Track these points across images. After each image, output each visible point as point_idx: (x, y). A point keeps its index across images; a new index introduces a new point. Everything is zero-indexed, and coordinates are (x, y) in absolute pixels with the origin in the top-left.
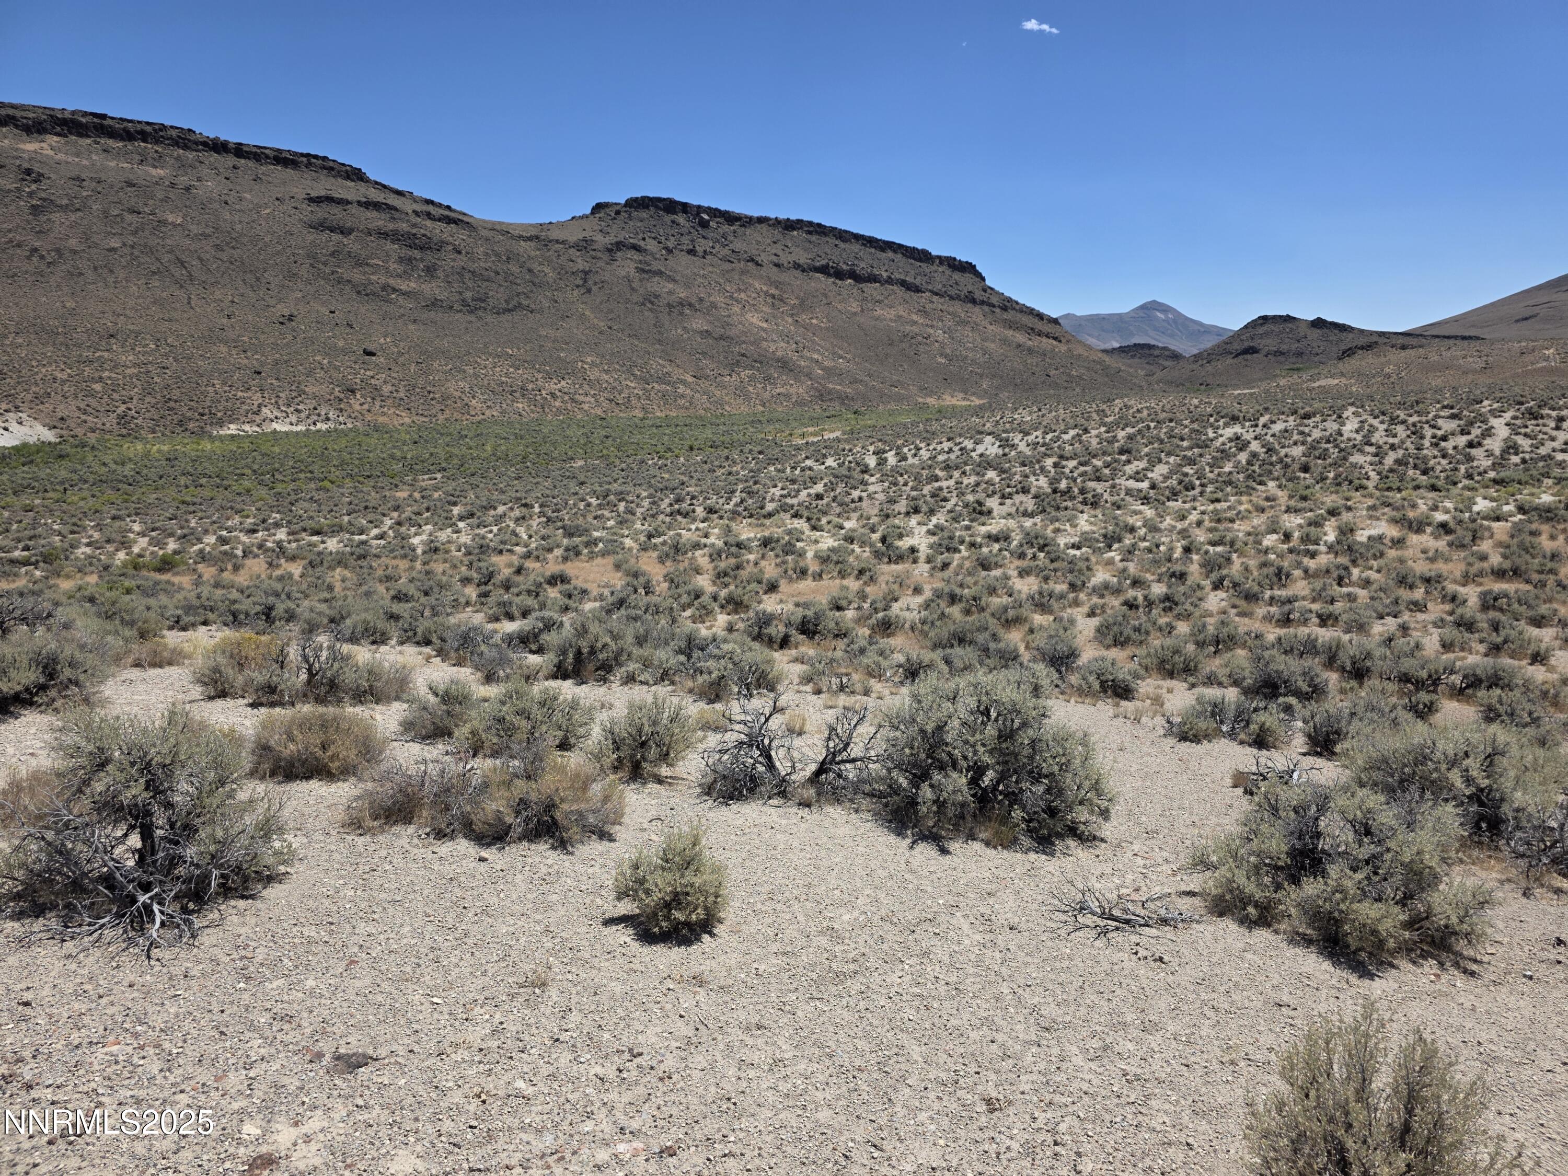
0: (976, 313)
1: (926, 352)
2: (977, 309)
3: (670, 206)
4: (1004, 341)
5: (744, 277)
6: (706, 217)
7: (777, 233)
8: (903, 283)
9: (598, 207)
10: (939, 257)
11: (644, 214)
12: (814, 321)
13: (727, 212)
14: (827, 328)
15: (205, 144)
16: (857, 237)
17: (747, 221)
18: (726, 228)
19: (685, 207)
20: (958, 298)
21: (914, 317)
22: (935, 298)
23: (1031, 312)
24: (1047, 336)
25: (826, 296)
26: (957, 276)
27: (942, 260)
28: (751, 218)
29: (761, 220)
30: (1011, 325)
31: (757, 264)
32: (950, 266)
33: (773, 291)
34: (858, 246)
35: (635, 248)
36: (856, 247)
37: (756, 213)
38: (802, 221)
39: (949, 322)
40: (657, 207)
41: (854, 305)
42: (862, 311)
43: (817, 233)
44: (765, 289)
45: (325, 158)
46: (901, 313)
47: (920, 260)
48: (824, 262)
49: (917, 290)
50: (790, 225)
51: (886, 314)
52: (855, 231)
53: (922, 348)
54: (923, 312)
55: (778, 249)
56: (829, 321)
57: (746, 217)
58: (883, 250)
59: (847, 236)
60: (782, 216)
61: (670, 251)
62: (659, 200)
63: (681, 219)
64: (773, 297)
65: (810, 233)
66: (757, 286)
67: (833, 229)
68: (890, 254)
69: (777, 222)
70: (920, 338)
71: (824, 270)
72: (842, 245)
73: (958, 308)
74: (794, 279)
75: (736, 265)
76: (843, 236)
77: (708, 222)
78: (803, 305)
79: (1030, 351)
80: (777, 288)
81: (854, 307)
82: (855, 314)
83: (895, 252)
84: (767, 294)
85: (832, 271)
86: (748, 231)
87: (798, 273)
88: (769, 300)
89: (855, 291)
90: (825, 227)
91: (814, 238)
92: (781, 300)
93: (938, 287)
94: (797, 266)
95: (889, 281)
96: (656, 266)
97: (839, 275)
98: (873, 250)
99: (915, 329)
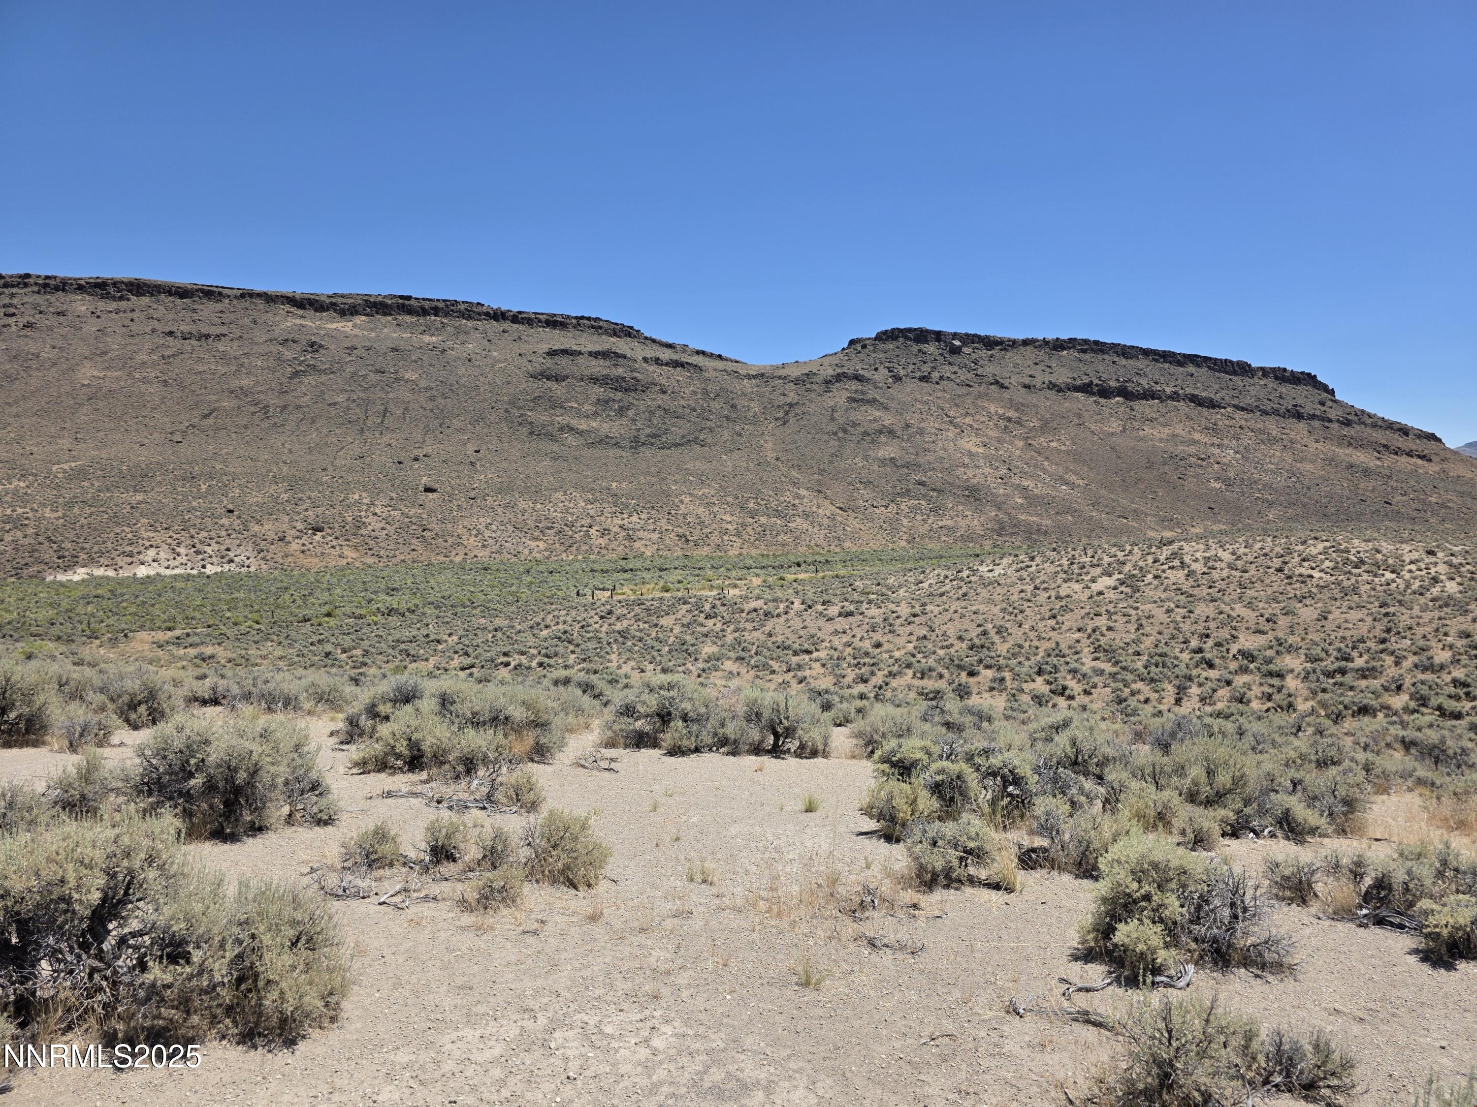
0: (1299, 430)
1: (1196, 476)
2: (1302, 426)
3: (921, 336)
4: (1331, 461)
5: (979, 402)
6: (957, 343)
7: (1042, 354)
8: (1194, 399)
9: (852, 342)
10: (1262, 369)
11: (890, 346)
12: (1054, 444)
13: (987, 337)
14: (1068, 452)
15: (487, 314)
16: (1146, 352)
17: (1014, 344)
18: (984, 353)
19: (938, 336)
20: (1276, 412)
21: (1197, 436)
22: (1239, 414)
23: (1391, 426)
24: (1410, 454)
25: (1079, 416)
26: (1286, 389)
27: (1265, 372)
28: (1014, 342)
29: (1026, 343)
30: (1350, 443)
31: (1002, 386)
32: (1276, 378)
33: (1012, 414)
34: (1146, 362)
35: (858, 378)
36: (1142, 363)
37: (1020, 336)
38: (1075, 339)
39: (1248, 439)
40: (907, 338)
41: (1114, 425)
42: (1124, 430)
43: (1092, 350)
44: (1000, 411)
45: (597, 319)
46: (1179, 431)
47: (1235, 373)
48: (1086, 380)
49: (1212, 405)
50: (1059, 345)
51: (1155, 433)
52: (1144, 347)
53: (1191, 472)
54: (1213, 430)
55: (1037, 371)
56: (1074, 444)
57: (1009, 340)
58: (1181, 364)
59: (1133, 352)
60: (1051, 336)
61: (897, 379)
62: (910, 330)
63: (931, 348)
64: (1009, 420)
65: (1084, 351)
66: (992, 409)
67: (1114, 346)
68: (1191, 369)
69: (1046, 342)
70: (1193, 460)
71: (1086, 389)
72: (1124, 362)
73: (1272, 426)
74: (1047, 402)
75: (976, 389)
76: (1126, 351)
77: (960, 348)
78: (1045, 427)
79: (1367, 472)
80: (1017, 410)
81: (1115, 426)
82: (1112, 434)
83: (1198, 366)
84: (1001, 417)
85: (1095, 389)
86: (1009, 355)
87: (1051, 394)
88: (1002, 423)
89: (1122, 409)
90: (1105, 344)
91: (1087, 357)
92: (1018, 423)
93: (1247, 400)
94: (1052, 386)
95: (1175, 396)
96: (872, 394)
97: (1105, 393)
98: (1167, 365)
99: (1192, 449)
